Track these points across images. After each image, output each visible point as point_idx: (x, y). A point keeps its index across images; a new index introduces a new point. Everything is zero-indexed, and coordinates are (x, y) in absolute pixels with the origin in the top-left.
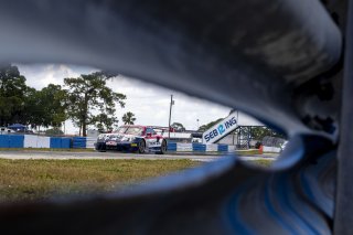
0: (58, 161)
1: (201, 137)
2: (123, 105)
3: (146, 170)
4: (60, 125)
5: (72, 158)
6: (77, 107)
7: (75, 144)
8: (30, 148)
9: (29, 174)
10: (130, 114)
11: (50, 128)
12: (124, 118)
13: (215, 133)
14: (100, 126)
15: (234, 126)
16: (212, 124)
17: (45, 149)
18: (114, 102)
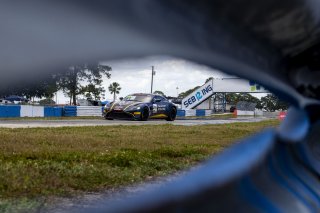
0: (53, 129)
1: (180, 103)
2: (109, 76)
3: (133, 135)
4: (52, 96)
5: (66, 125)
6: (67, 79)
7: (67, 112)
8: (26, 118)
9: (29, 141)
10: (115, 84)
11: (43, 98)
12: (110, 88)
13: (193, 99)
14: (88, 95)
15: (210, 93)
16: (190, 92)
17: (40, 118)
18: (101, 73)
